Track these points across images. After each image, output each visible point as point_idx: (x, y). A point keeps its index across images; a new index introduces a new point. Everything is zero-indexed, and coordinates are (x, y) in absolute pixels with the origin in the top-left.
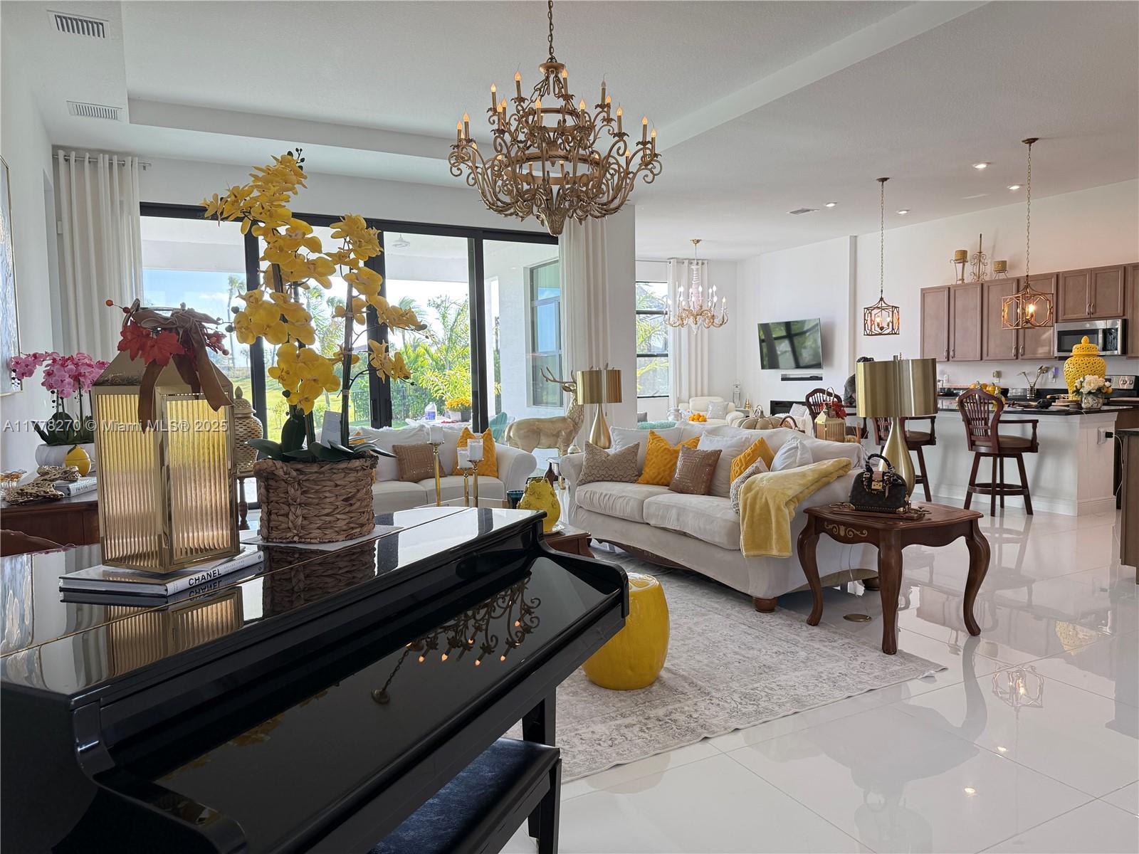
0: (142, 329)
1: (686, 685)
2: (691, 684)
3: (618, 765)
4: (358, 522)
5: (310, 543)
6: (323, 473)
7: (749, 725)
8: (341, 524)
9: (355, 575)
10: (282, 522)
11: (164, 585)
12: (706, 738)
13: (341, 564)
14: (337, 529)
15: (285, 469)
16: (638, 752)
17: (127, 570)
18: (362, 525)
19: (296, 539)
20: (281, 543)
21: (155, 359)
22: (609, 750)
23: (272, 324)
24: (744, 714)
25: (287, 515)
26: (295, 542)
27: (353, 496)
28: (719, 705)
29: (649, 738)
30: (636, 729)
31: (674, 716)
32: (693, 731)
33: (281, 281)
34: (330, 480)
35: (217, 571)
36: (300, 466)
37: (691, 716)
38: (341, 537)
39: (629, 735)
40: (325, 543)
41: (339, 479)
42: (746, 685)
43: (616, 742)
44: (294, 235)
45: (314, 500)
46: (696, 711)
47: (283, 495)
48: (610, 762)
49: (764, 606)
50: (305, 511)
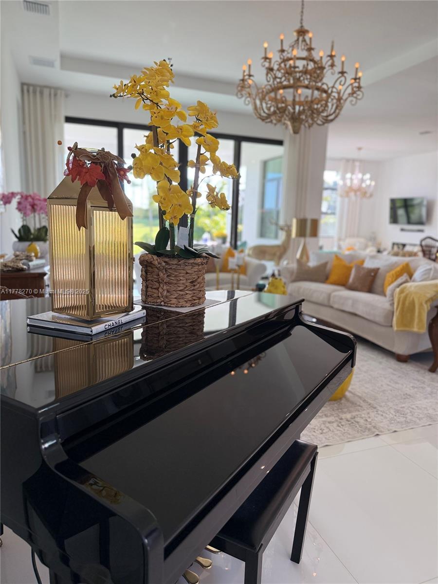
0: (79, 162)
1: (362, 402)
2: (364, 401)
3: (327, 446)
4: (197, 296)
5: (170, 307)
6: (180, 265)
7: (401, 429)
8: (189, 297)
9: (195, 327)
10: (155, 293)
11: (90, 328)
12: (378, 435)
13: (187, 321)
14: (186, 300)
15: (159, 260)
16: (338, 439)
17: (67, 316)
18: (199, 298)
19: (162, 303)
20: (154, 305)
21: (87, 182)
22: (321, 436)
23: (155, 167)
24: (398, 422)
25: (157, 289)
26: (161, 305)
27: (196, 280)
28: (382, 415)
29: (343, 431)
30: (335, 425)
31: (357, 419)
32: (369, 430)
33: (158, 142)
34: (183, 270)
35: (120, 321)
36: (167, 260)
37: (367, 420)
38: (188, 305)
39: (331, 428)
40: (178, 307)
41: (188, 269)
42: (397, 405)
43: (324, 431)
44: (170, 108)
45: (174, 281)
46: (369, 417)
47: (156, 277)
48: (322, 443)
49: (401, 359)
50: (168, 288)
